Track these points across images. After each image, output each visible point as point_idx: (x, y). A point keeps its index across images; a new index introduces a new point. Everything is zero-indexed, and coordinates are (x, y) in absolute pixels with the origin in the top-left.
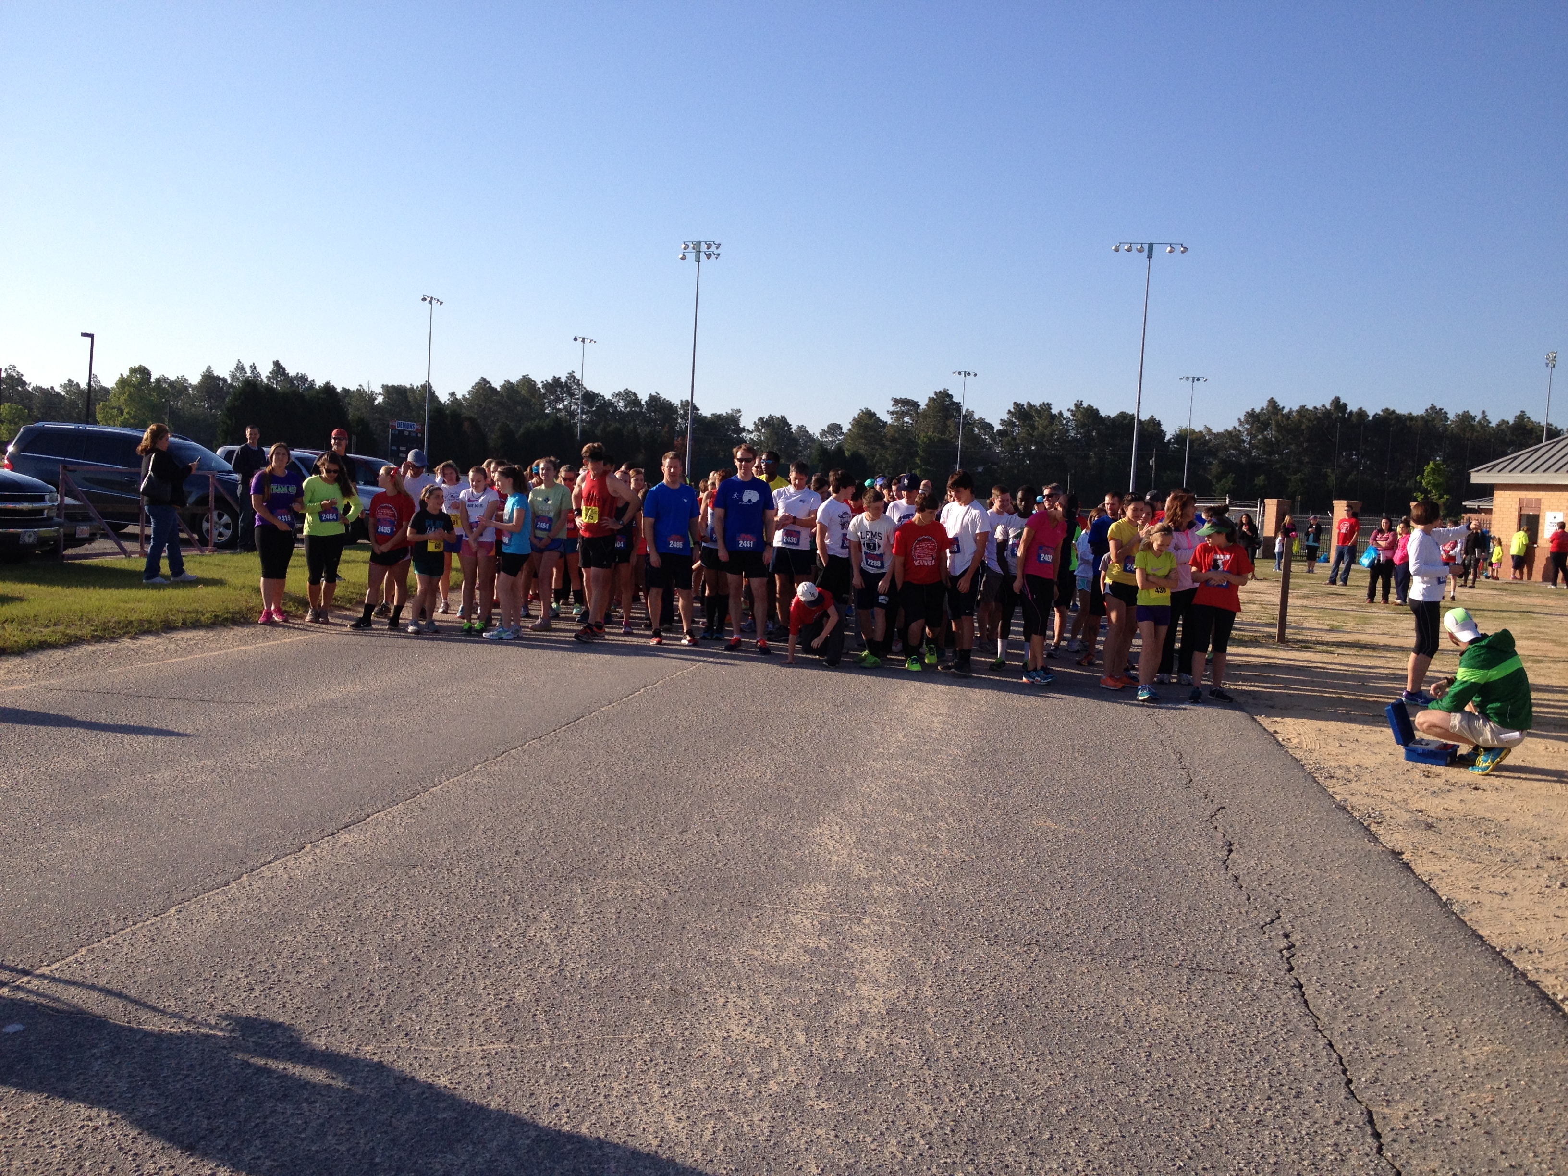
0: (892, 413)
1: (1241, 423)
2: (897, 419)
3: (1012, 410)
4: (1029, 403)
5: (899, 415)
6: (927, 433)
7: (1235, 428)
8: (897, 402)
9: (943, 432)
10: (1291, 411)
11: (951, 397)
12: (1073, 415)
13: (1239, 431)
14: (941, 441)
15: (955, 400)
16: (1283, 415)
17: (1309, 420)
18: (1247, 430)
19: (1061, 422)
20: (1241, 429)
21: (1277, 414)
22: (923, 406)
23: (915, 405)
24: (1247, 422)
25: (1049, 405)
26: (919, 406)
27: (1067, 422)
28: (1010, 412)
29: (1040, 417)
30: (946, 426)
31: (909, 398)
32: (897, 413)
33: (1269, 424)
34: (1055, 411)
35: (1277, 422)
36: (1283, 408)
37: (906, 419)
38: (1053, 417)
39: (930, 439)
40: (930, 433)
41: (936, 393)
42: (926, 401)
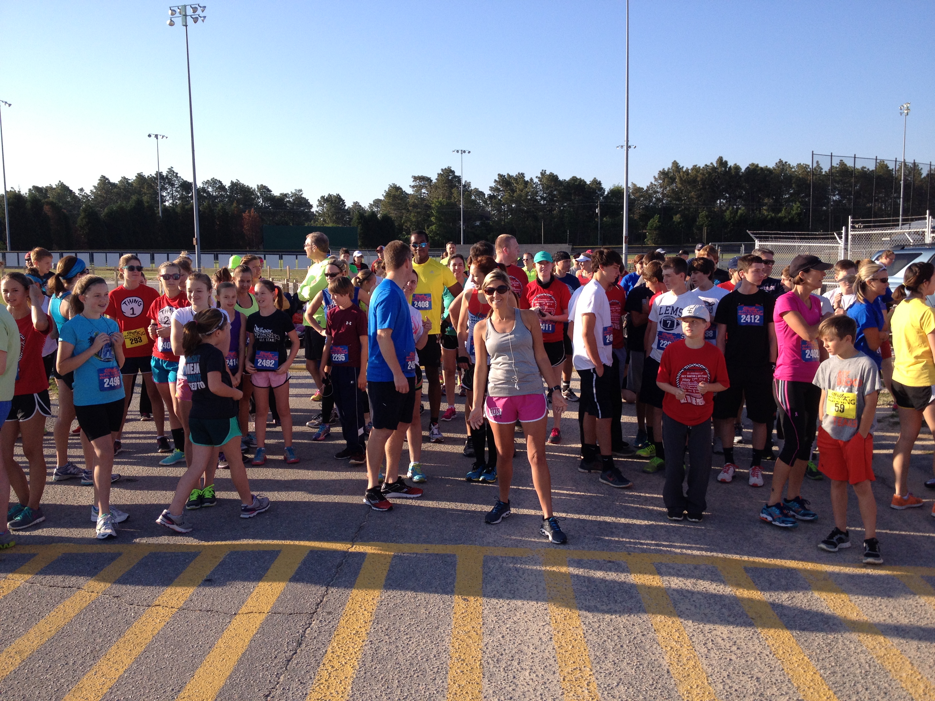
0: (413, 187)
1: (656, 180)
2: (417, 191)
3: (497, 180)
4: (508, 174)
5: (418, 188)
6: (438, 198)
7: (652, 183)
8: (415, 178)
9: (449, 198)
10: (688, 169)
11: (453, 172)
12: (540, 181)
13: (655, 185)
14: (448, 204)
15: (457, 174)
16: (684, 172)
17: (703, 174)
18: (660, 184)
19: (532, 186)
21: (679, 172)
22: (434, 181)
23: (429, 180)
24: (660, 178)
25: (523, 174)
26: (431, 181)
27: (537, 186)
28: (495, 181)
29: (517, 183)
30: (451, 193)
31: (424, 175)
32: (416, 186)
33: (675, 179)
34: (527, 178)
35: (680, 177)
36: (683, 167)
37: (423, 191)
38: (526, 183)
39: (440, 203)
40: (440, 199)
41: (442, 170)
42: (436, 176)
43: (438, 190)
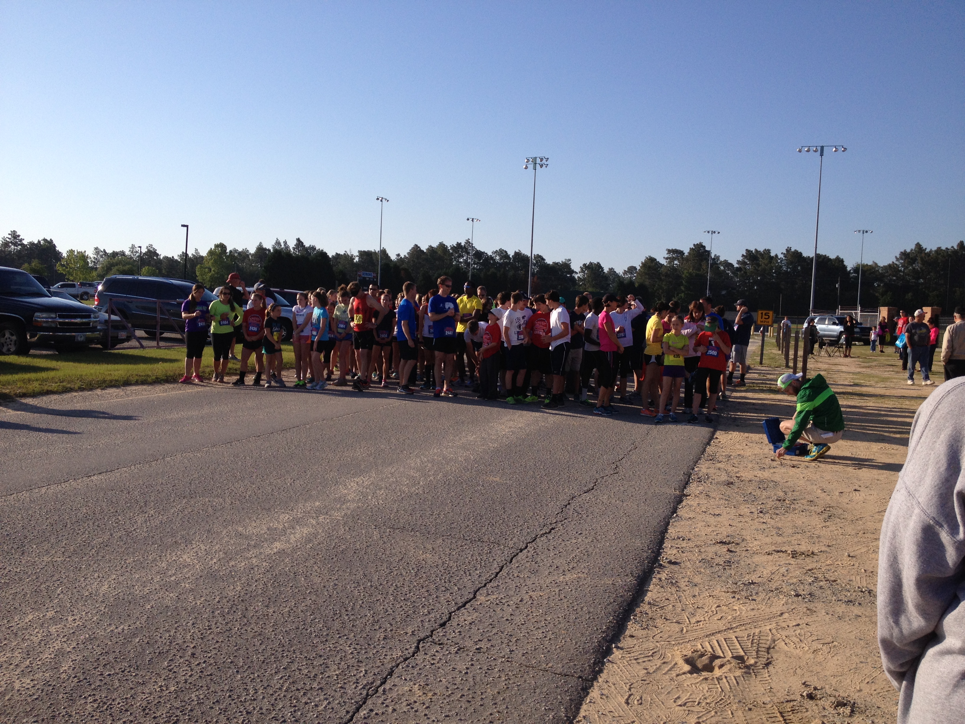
0: (667, 258)
1: (897, 259)
2: (670, 263)
3: (745, 254)
4: (756, 250)
5: (671, 260)
6: (688, 270)
7: (893, 262)
8: (669, 251)
9: (699, 270)
10: (931, 251)
11: (704, 247)
12: (785, 257)
13: (896, 264)
14: (696, 275)
15: (707, 249)
16: (925, 254)
17: (943, 256)
18: (901, 263)
19: (777, 261)
20: (897, 263)
21: (921, 253)
22: (686, 254)
23: (681, 253)
24: (901, 259)
25: (769, 250)
26: (684, 254)
27: (781, 261)
28: (743, 255)
29: (763, 258)
30: (701, 265)
31: (678, 249)
32: (670, 258)
33: (916, 260)
34: (773, 254)
35: (922, 258)
36: (926, 249)
37: (676, 262)
38: (772, 258)
39: (690, 274)
40: (691, 270)
41: (694, 245)
42: (688, 250)
43: (690, 262)
